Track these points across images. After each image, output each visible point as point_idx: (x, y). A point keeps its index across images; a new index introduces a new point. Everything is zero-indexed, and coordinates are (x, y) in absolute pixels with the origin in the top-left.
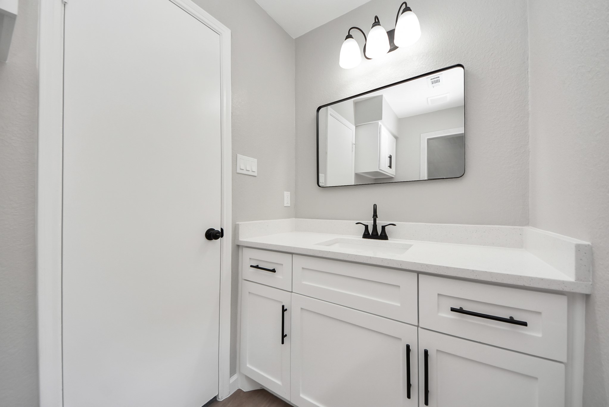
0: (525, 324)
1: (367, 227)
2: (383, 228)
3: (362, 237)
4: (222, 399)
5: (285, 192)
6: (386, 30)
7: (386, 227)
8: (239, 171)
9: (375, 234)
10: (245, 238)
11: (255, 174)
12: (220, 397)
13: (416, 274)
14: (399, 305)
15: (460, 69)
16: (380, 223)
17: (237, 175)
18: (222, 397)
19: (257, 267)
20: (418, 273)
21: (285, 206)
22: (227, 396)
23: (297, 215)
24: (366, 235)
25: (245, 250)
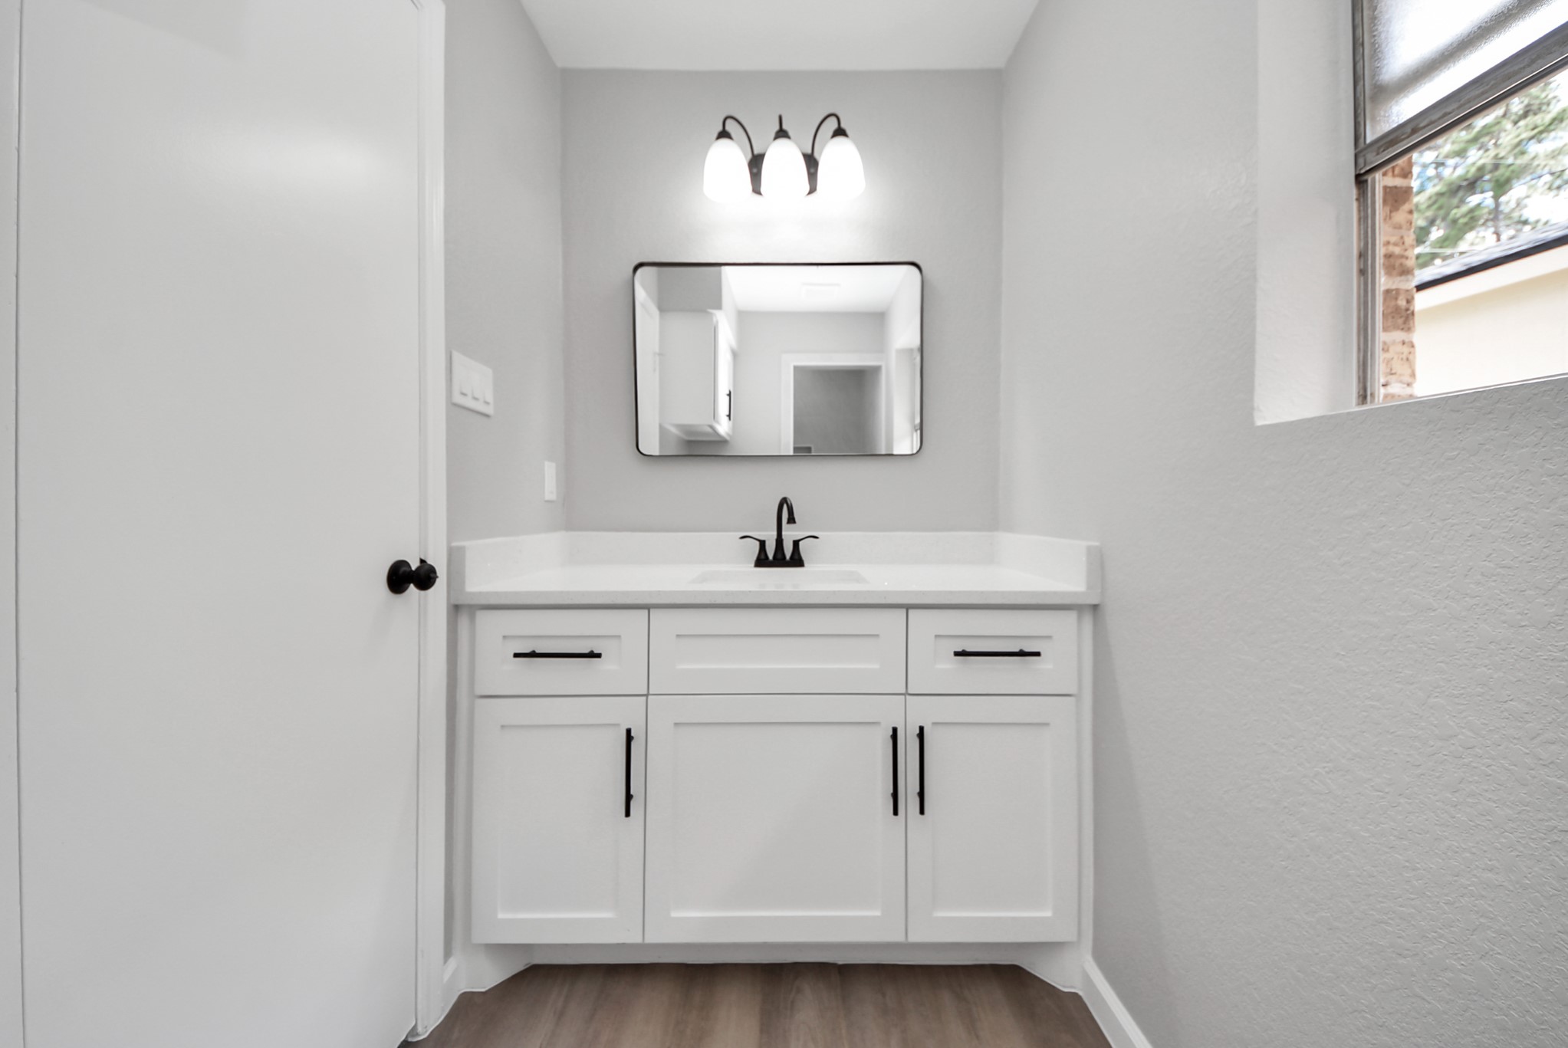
0: (1038, 654)
1: (762, 543)
2: (796, 543)
3: (753, 565)
4: (426, 1032)
5: (547, 463)
6: (800, 149)
7: (801, 543)
8: (458, 399)
9: (779, 556)
10: (480, 583)
11: (489, 410)
12: (420, 1029)
13: (904, 610)
14: (876, 666)
15: (913, 269)
16: (790, 534)
17: (455, 408)
18: (426, 1027)
19: (533, 655)
20: (908, 607)
21: (547, 498)
22: (439, 1019)
23: (571, 523)
24: (762, 561)
25: (482, 617)
